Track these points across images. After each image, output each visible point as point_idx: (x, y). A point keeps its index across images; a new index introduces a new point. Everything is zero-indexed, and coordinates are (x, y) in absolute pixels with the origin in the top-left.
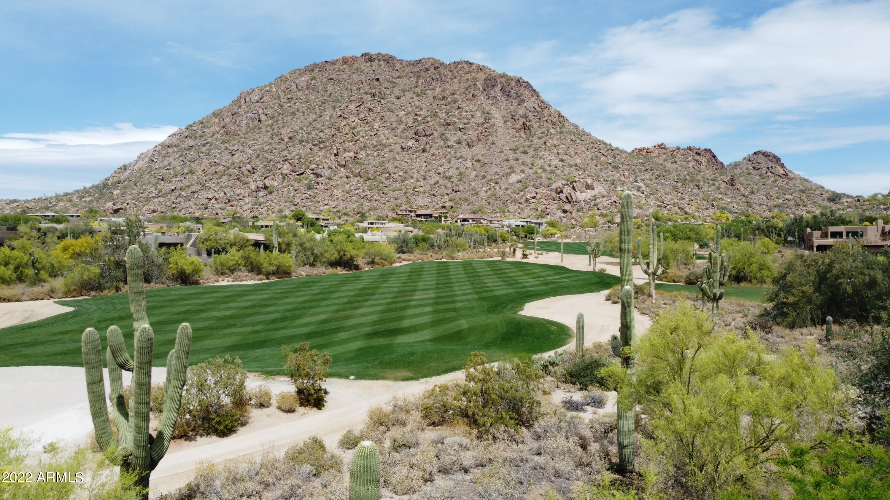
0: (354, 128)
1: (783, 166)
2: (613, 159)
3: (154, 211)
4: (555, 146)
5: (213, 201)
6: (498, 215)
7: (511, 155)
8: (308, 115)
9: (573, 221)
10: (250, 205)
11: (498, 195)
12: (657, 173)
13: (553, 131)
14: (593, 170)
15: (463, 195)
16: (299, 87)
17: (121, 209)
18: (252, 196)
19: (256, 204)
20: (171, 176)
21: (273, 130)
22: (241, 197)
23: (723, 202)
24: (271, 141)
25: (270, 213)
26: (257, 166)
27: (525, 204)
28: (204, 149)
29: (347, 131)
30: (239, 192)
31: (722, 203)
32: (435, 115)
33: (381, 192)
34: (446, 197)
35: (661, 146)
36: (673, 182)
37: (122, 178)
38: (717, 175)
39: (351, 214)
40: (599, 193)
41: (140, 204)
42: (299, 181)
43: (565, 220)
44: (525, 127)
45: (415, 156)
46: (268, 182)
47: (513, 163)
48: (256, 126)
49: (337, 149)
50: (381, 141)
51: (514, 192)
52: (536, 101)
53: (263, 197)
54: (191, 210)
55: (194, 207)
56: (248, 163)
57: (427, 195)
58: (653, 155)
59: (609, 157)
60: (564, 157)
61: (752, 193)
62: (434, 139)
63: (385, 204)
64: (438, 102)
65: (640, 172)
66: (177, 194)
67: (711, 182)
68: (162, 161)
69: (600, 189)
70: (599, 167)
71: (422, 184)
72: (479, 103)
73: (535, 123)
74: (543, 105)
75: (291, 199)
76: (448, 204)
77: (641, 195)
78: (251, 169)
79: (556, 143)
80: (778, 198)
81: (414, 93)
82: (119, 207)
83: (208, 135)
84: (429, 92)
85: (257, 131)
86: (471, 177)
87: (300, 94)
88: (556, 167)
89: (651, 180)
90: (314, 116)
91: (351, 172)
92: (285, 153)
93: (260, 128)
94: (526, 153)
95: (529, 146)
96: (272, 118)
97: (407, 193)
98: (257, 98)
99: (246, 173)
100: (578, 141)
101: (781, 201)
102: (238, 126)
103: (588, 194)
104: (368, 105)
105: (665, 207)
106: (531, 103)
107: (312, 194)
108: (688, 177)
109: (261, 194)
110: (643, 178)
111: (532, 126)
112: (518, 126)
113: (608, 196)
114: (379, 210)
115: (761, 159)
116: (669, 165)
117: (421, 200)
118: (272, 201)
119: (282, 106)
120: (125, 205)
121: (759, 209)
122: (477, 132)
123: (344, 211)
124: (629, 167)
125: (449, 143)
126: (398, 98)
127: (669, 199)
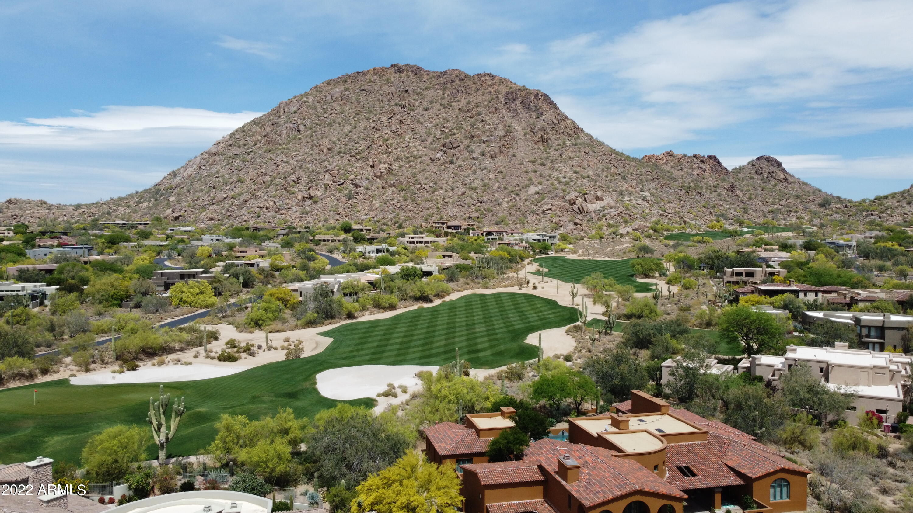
0: (387, 140)
1: (784, 170)
2: (622, 169)
3: (212, 219)
4: (570, 158)
5: (264, 209)
6: (518, 225)
7: (530, 167)
8: (343, 126)
9: (583, 234)
10: (298, 214)
11: (518, 207)
12: (662, 181)
13: (568, 143)
14: (603, 182)
15: (487, 206)
16: (334, 98)
17: (180, 216)
18: (299, 206)
19: (303, 213)
20: (221, 184)
21: (313, 141)
22: (289, 206)
23: (722, 208)
24: (311, 152)
25: (317, 221)
26: (302, 176)
27: (542, 216)
28: (248, 158)
29: (381, 143)
30: (287, 201)
31: (721, 210)
32: (461, 127)
33: (414, 202)
34: (472, 207)
35: (669, 154)
36: (676, 190)
37: (173, 184)
38: (719, 182)
39: (390, 224)
40: (608, 204)
41: (197, 211)
42: (340, 191)
43: (575, 232)
44: (543, 140)
45: (443, 167)
46: (312, 192)
47: (532, 175)
48: (296, 136)
49: (373, 161)
50: (412, 153)
51: (532, 203)
52: (553, 114)
53: (309, 206)
54: (245, 218)
55: (248, 215)
56: (293, 173)
57: (455, 205)
58: (661, 162)
59: (619, 167)
60: (578, 169)
61: (750, 199)
62: (460, 151)
63: (418, 214)
64: (463, 114)
65: (647, 181)
66: (230, 202)
67: (713, 189)
68: (210, 169)
69: (608, 200)
70: (610, 178)
71: (450, 195)
72: (501, 116)
73: (552, 136)
74: (559, 118)
75: (334, 209)
76: (474, 215)
77: (646, 204)
78: (296, 180)
79: (572, 155)
80: (773, 204)
81: (441, 105)
82: (179, 214)
83: (251, 144)
84: (454, 104)
85: (298, 142)
86: (494, 188)
87: (335, 105)
88: (570, 179)
89: (656, 189)
90: (349, 128)
91: (387, 183)
92: (326, 164)
93: (300, 139)
94: (543, 165)
95: (547, 158)
96: (311, 129)
97: (437, 203)
98: (295, 109)
99: (292, 183)
100: (591, 153)
101: (775, 206)
102: (279, 136)
103: (598, 205)
104: (399, 117)
105: (667, 216)
106: (549, 116)
107: (352, 203)
108: (692, 185)
109: (306, 203)
110: (649, 187)
111: (549, 138)
112: (536, 139)
113: (615, 207)
114: (414, 220)
115: (764, 164)
116: (676, 173)
117: (450, 211)
118: (317, 210)
119: (319, 117)
120: (183, 212)
121: (754, 214)
122: (499, 145)
123: (383, 221)
124: (637, 177)
125: (474, 155)
126: (426, 109)
127: (671, 208)
